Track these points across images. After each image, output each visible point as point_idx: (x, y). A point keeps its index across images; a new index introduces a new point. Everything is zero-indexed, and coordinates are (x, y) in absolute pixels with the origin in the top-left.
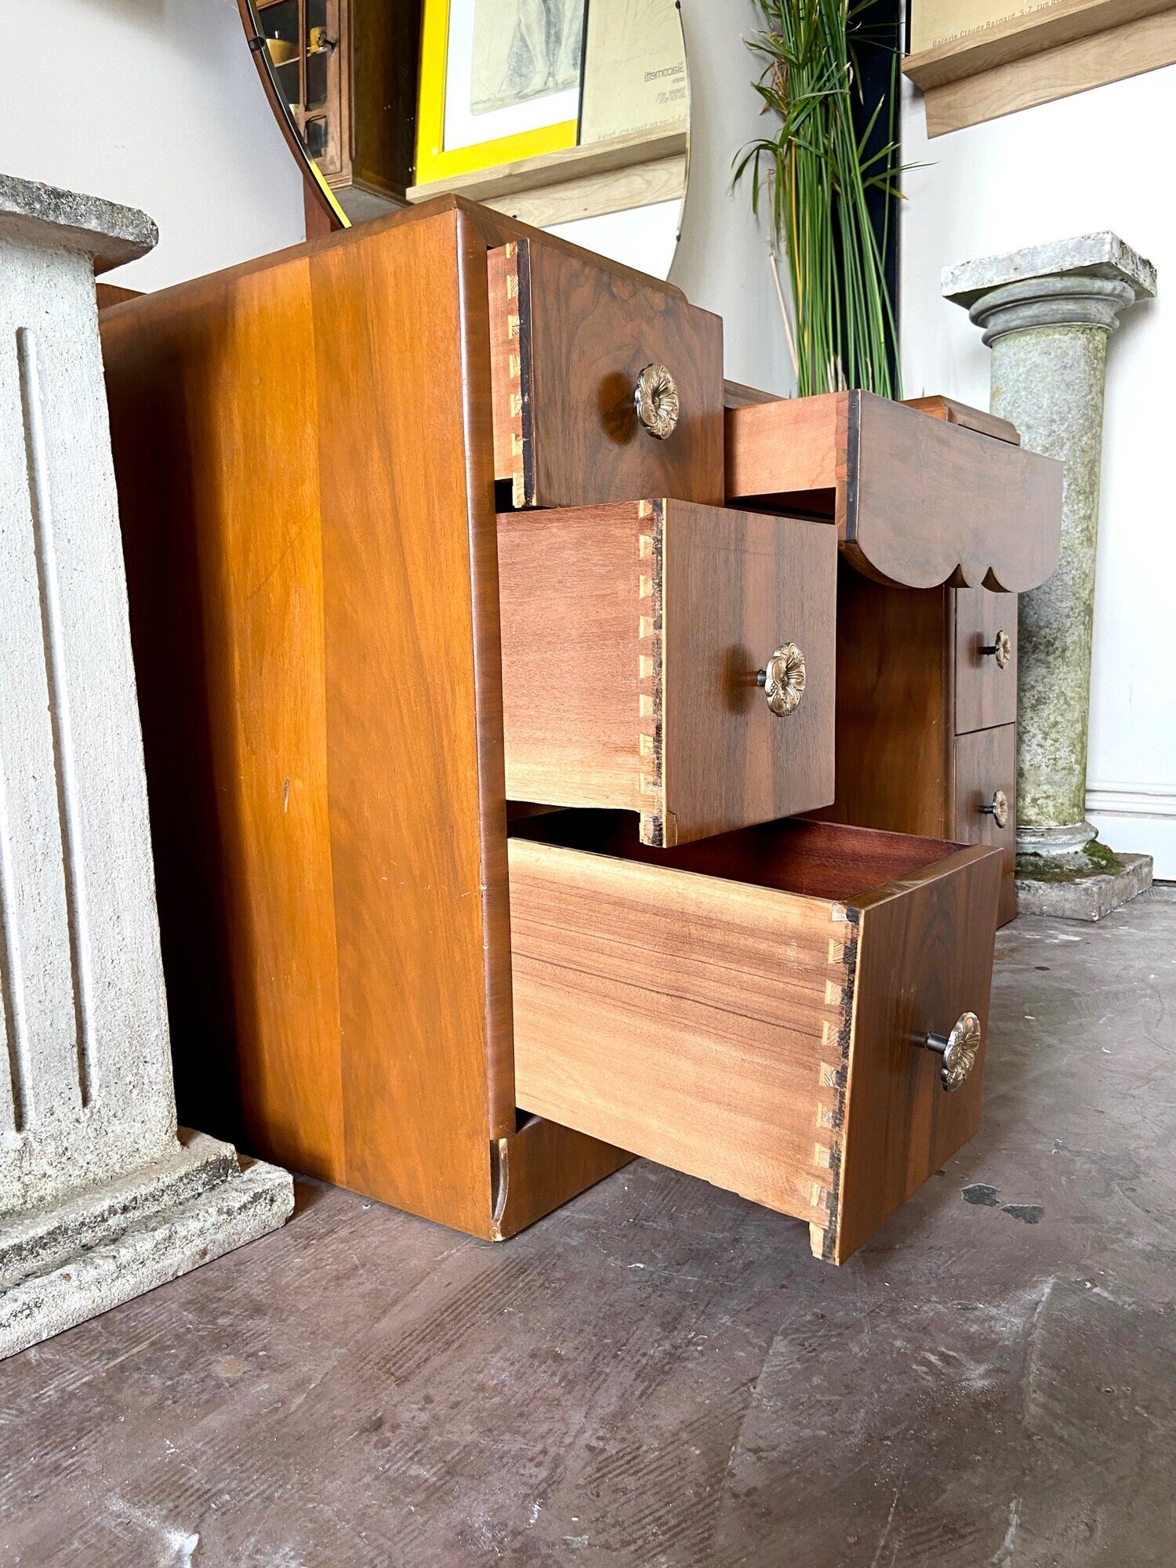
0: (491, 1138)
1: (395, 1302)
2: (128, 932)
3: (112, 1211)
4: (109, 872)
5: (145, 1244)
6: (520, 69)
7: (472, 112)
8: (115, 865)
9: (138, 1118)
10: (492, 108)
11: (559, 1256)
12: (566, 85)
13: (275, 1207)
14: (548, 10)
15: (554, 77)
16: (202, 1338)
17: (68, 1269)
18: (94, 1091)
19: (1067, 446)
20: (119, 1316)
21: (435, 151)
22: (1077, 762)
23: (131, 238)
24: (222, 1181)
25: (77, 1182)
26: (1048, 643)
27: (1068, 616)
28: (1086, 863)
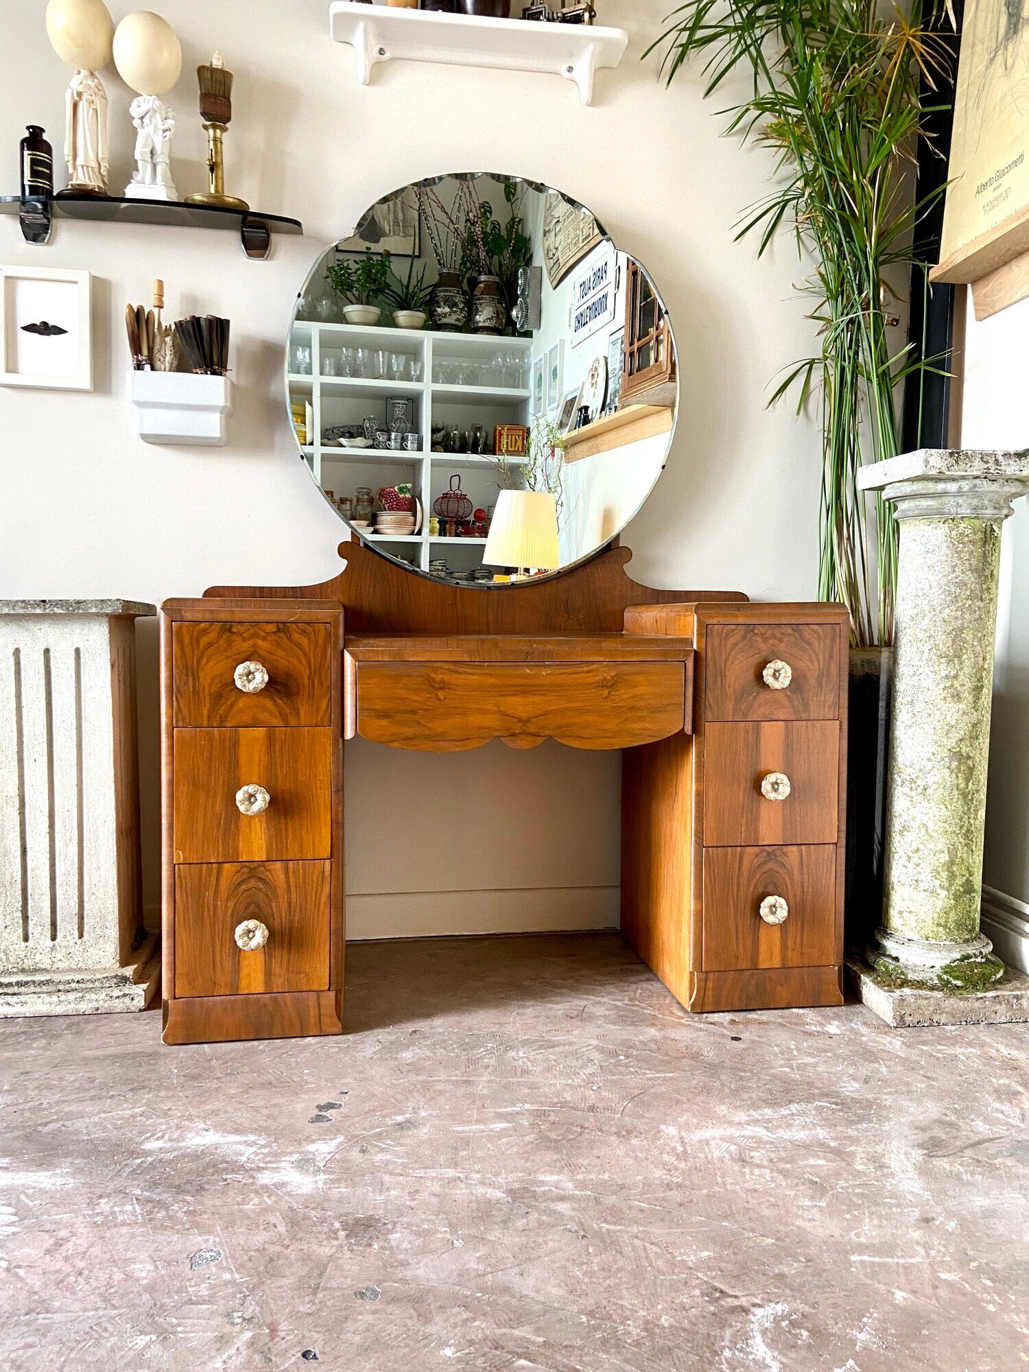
0: (164, 998)
3: (74, 981)
8: (101, 848)
9: (102, 949)
18: (84, 934)
24: (121, 985)
26: (912, 781)
27: (929, 760)
28: (932, 977)
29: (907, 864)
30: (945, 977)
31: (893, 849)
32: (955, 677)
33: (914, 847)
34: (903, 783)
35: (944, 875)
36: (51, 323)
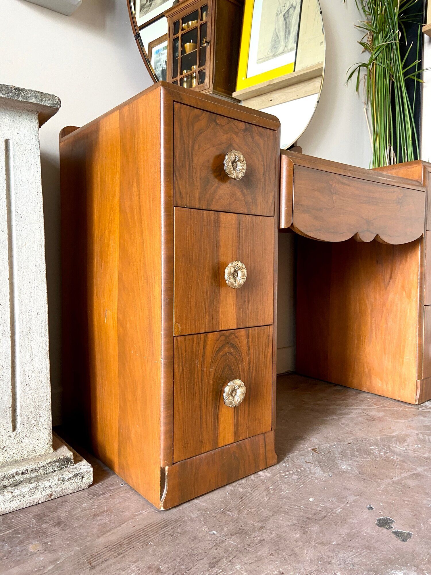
0: (162, 466)
1: (110, 530)
2: (36, 365)
3: (17, 474)
4: (30, 342)
5: (25, 489)
6: (275, 46)
7: (258, 63)
8: (32, 339)
9: (36, 438)
10: (265, 61)
11: (184, 522)
12: (291, 50)
13: (84, 480)
14: (286, 23)
15: (287, 47)
16: (33, 531)
18: (18, 425)
20: (11, 516)
21: (243, 78)
23: (49, 105)
24: (66, 467)
25: (9, 460)
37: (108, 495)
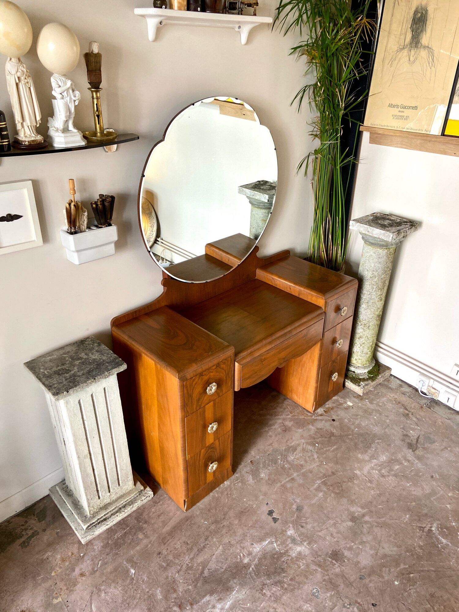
0: (184, 499)
1: (167, 524)
9: (128, 485)
11: (194, 517)
16: (137, 527)
17: (118, 514)
18: (120, 484)
19: (377, 278)
22: (369, 351)
24: (142, 494)
26: (365, 325)
27: (371, 319)
28: (366, 377)
29: (360, 347)
30: (369, 375)
31: (355, 342)
32: (382, 295)
33: (363, 342)
34: (361, 325)
35: (370, 348)
36: (13, 213)
37: (161, 503)
